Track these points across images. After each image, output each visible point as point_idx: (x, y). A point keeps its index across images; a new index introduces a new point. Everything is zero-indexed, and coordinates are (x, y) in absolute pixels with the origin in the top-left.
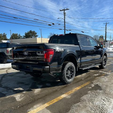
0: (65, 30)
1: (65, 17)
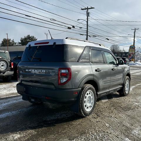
0: (87, 35)
1: (87, 19)
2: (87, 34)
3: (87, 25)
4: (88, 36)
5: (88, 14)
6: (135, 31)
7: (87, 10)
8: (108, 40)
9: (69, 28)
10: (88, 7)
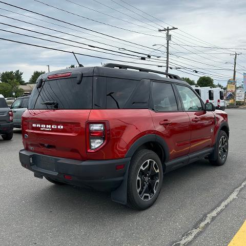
0: (167, 67)
1: (168, 44)
2: (167, 65)
3: (168, 52)
4: (169, 68)
5: (169, 37)
6: (236, 58)
7: (167, 31)
8: (196, 72)
9: (143, 59)
10: (168, 27)
